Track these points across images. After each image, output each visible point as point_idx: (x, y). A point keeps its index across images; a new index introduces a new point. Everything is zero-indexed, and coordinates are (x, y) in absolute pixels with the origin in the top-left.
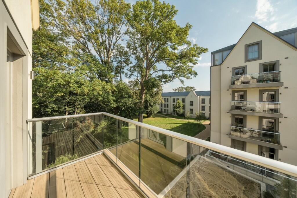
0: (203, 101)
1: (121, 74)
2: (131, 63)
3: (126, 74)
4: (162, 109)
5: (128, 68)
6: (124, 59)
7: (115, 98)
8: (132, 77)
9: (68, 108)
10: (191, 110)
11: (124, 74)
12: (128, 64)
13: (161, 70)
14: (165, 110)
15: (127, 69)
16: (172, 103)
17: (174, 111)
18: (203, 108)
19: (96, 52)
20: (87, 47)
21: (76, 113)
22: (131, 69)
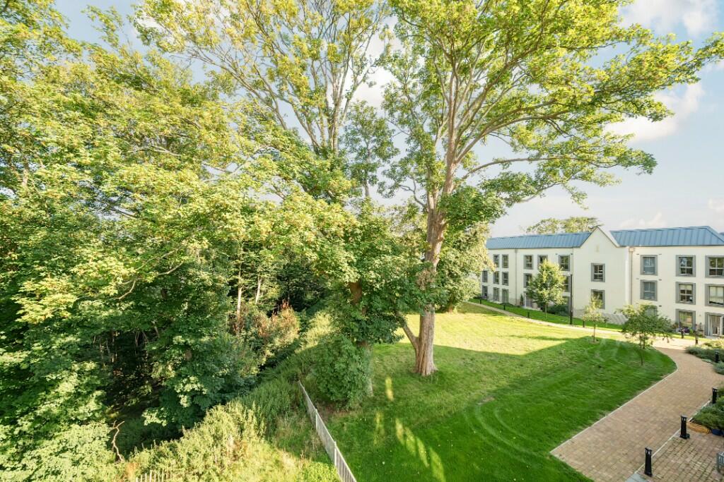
0: (649, 264)
1: (369, 185)
2: (396, 151)
3: (381, 185)
4: (485, 289)
5: (388, 167)
6: (375, 144)
7: (355, 254)
8: (399, 193)
9: (242, 280)
10: (599, 295)
11: (376, 186)
12: (385, 158)
13: (497, 162)
14: (496, 290)
15: (384, 173)
16: (523, 271)
17: (530, 294)
18: (649, 290)
19: (301, 123)
20: (275, 107)
21: (259, 291)
22: (394, 171)
